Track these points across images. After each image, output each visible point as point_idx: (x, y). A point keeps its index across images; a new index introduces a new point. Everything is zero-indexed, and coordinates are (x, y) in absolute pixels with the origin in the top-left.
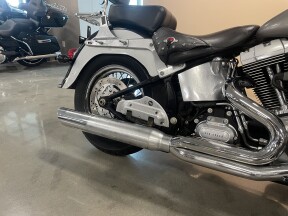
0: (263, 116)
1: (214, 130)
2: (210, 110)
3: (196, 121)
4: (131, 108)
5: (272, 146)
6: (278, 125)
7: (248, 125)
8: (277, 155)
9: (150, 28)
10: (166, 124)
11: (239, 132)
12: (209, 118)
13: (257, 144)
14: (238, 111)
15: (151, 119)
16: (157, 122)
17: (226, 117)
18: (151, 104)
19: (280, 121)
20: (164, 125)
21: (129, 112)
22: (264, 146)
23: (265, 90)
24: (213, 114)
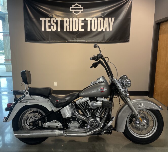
0: (85, 119)
1: (73, 125)
2: (71, 119)
3: (68, 123)
4: (50, 125)
5: (88, 127)
6: (88, 120)
7: (82, 121)
8: (90, 128)
9: (47, 95)
10: (62, 127)
11: (80, 124)
12: (71, 122)
13: (85, 126)
14: (79, 118)
15: (57, 127)
16: (59, 128)
17: (76, 120)
18: (56, 122)
19: (89, 119)
20: (61, 128)
21: (49, 126)
22: (87, 126)
23: (83, 110)
24: (72, 120)
